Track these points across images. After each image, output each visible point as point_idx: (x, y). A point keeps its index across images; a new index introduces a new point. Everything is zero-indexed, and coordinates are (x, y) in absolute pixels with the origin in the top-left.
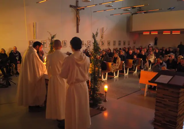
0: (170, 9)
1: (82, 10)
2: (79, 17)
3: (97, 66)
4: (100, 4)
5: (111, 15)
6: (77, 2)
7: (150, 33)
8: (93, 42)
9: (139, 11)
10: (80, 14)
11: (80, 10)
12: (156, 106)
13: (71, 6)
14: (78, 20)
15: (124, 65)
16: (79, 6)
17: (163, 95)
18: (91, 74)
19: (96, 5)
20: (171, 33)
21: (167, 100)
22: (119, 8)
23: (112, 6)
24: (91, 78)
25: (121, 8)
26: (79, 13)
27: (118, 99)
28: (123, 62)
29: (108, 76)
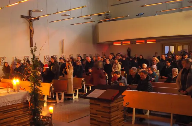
0: (139, 15)
1: (36, 21)
2: (33, 29)
3: (37, 84)
4: (54, 14)
5: (71, 25)
6: (29, 12)
7: (122, 44)
8: (32, 57)
9: (107, 19)
10: (34, 26)
11: (34, 21)
12: (91, 123)
13: (22, 17)
14: (31, 32)
15: (84, 83)
16: (32, 16)
17: (97, 111)
18: (30, 93)
19: (50, 14)
20: (146, 42)
21: (100, 117)
22: (78, 17)
23: (68, 15)
24: (30, 98)
25: (80, 17)
26: (33, 24)
27: (69, 122)
28: (83, 79)
29: (65, 97)
